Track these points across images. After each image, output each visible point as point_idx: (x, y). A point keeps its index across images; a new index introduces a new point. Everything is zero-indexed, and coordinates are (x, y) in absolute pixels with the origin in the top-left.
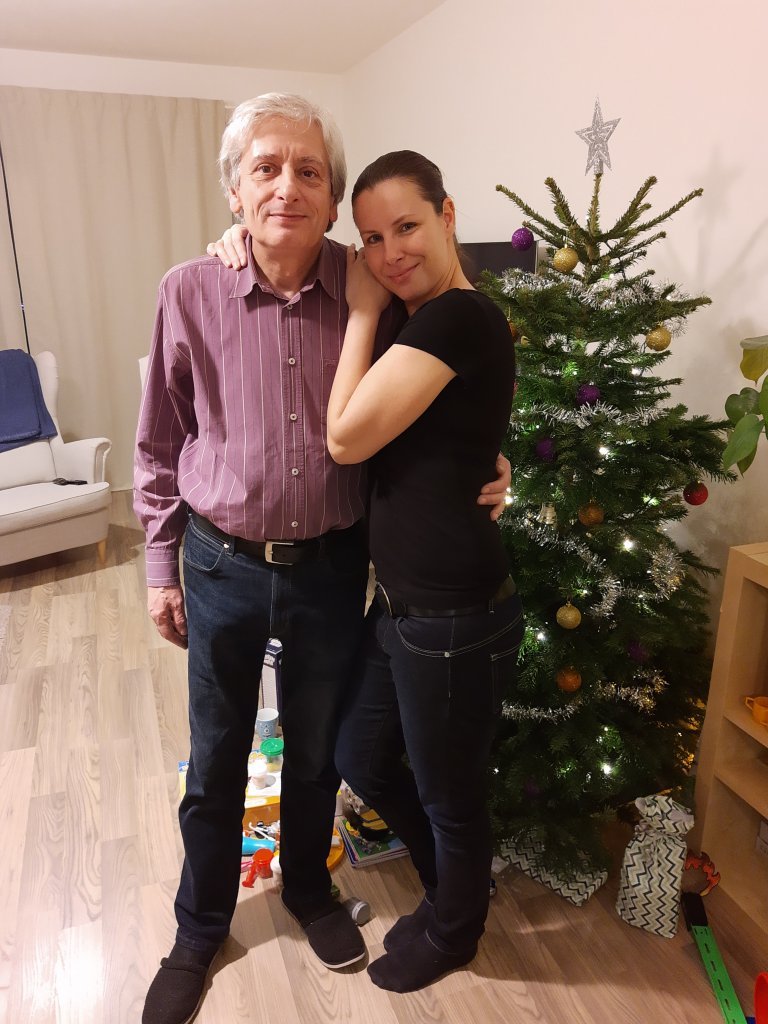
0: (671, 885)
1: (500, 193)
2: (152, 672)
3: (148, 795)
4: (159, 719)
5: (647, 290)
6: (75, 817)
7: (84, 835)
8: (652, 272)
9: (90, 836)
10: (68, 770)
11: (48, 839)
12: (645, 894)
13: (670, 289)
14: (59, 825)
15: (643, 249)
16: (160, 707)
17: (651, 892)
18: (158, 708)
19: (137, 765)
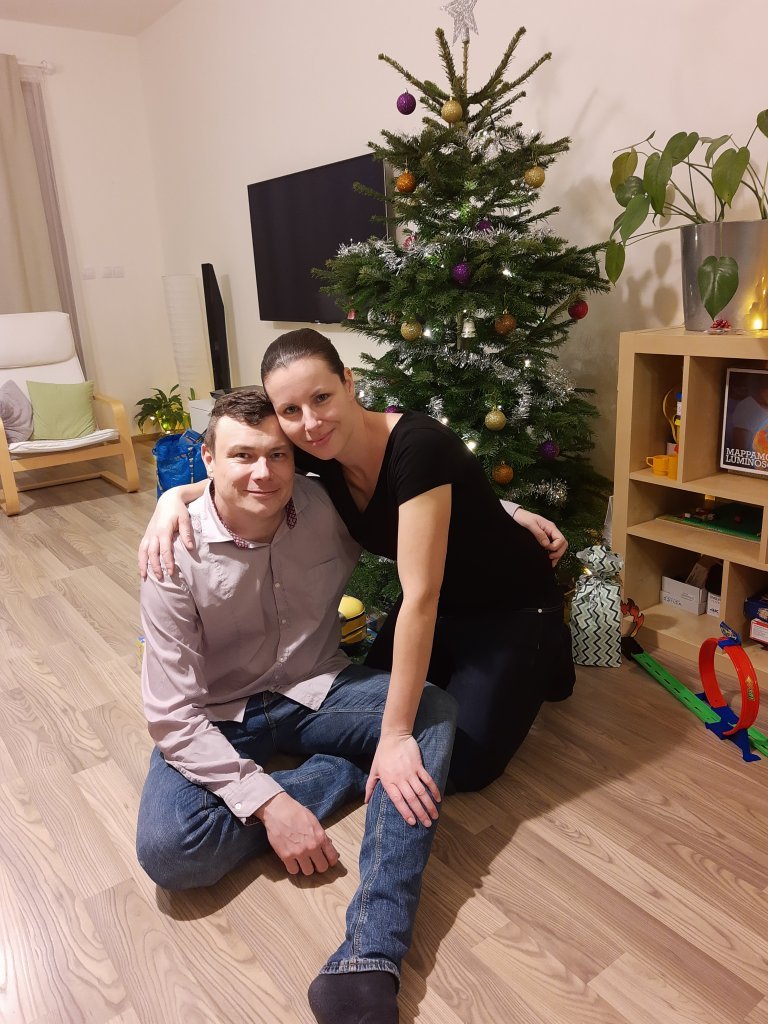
0: (614, 619)
1: (383, 61)
2: (64, 595)
3: (111, 674)
4: (92, 624)
5: (519, 138)
6: (43, 702)
7: (59, 711)
8: (520, 125)
9: (66, 710)
10: (13, 673)
11: (21, 720)
12: (595, 632)
13: (537, 138)
14: (28, 709)
15: (508, 108)
16: (87, 616)
17: (599, 628)
18: (85, 617)
19: (87, 657)
